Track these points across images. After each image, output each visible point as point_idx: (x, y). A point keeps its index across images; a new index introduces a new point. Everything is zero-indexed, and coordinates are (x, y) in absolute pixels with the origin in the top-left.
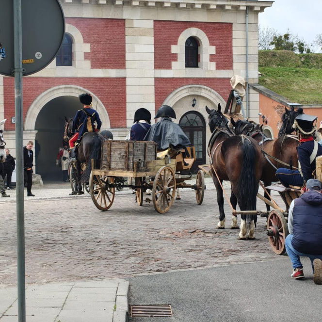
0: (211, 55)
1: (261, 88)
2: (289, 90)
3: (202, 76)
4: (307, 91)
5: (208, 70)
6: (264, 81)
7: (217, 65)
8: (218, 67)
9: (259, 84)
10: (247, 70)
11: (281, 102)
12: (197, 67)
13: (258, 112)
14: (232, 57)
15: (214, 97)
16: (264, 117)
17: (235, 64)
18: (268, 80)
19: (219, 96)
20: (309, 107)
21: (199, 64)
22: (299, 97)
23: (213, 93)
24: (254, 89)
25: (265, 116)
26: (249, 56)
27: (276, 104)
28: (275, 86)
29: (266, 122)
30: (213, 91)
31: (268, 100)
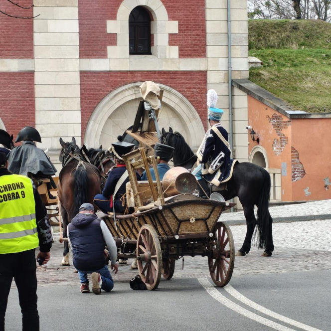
0: (170, 35)
1: (252, 86)
2: (296, 89)
3: (157, 69)
4: (327, 91)
5: (166, 59)
6: (259, 75)
7: (180, 50)
8: (183, 54)
9: (249, 79)
10: (229, 57)
11: (278, 109)
12: (149, 53)
13: (246, 124)
14: (205, 37)
15: (177, 101)
16: (253, 133)
17: (209, 49)
18: (265, 74)
19: (185, 99)
20: (320, 116)
21: (153, 49)
22: (308, 101)
23: (175, 95)
24: (241, 87)
25: (256, 131)
26: (232, 36)
27: (271, 112)
28: (274, 84)
29: (258, 141)
30: (174, 91)
31: (261, 105)
